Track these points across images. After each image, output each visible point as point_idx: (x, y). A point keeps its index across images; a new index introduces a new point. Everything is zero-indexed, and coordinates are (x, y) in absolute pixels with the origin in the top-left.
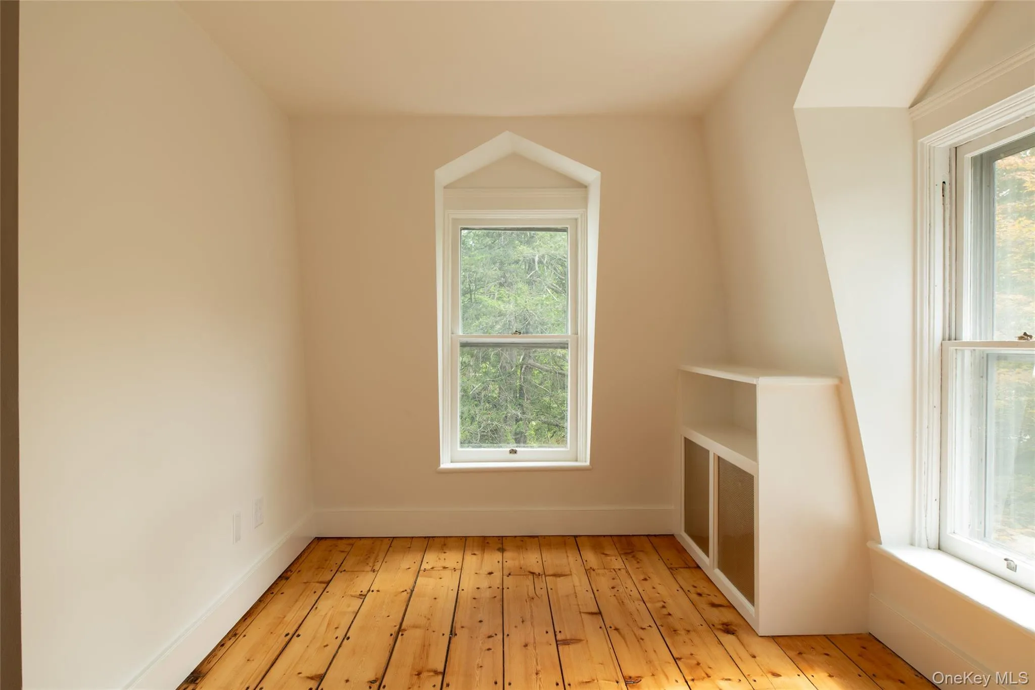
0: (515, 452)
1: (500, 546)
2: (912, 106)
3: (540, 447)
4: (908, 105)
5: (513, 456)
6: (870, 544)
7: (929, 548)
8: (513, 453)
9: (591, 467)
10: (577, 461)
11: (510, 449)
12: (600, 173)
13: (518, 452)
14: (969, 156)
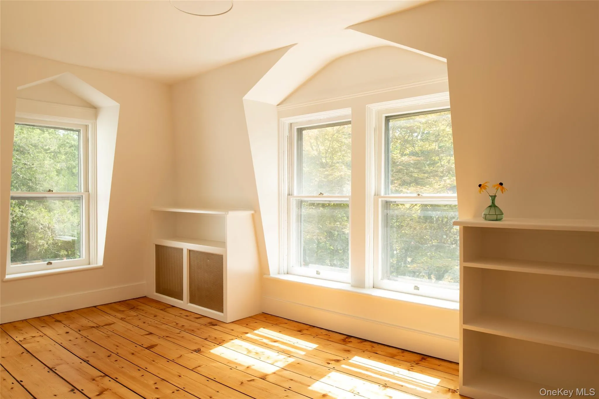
0: (51, 263)
1: (54, 320)
2: (278, 105)
3: (67, 259)
4: (277, 104)
5: (49, 266)
6: (265, 276)
7: (284, 274)
8: (50, 264)
9: (103, 266)
10: (89, 264)
11: (47, 262)
12: (119, 104)
13: (52, 263)
14: (296, 128)
